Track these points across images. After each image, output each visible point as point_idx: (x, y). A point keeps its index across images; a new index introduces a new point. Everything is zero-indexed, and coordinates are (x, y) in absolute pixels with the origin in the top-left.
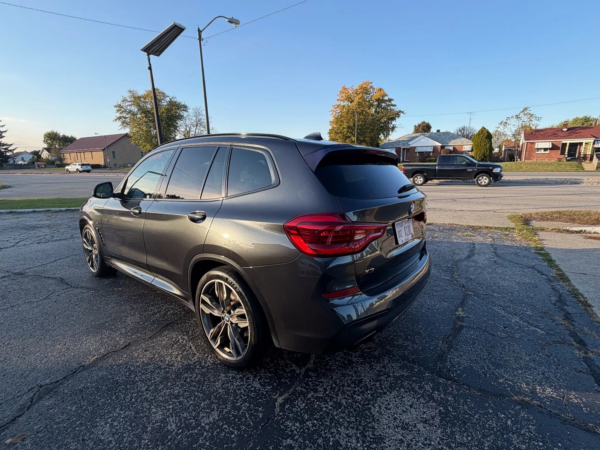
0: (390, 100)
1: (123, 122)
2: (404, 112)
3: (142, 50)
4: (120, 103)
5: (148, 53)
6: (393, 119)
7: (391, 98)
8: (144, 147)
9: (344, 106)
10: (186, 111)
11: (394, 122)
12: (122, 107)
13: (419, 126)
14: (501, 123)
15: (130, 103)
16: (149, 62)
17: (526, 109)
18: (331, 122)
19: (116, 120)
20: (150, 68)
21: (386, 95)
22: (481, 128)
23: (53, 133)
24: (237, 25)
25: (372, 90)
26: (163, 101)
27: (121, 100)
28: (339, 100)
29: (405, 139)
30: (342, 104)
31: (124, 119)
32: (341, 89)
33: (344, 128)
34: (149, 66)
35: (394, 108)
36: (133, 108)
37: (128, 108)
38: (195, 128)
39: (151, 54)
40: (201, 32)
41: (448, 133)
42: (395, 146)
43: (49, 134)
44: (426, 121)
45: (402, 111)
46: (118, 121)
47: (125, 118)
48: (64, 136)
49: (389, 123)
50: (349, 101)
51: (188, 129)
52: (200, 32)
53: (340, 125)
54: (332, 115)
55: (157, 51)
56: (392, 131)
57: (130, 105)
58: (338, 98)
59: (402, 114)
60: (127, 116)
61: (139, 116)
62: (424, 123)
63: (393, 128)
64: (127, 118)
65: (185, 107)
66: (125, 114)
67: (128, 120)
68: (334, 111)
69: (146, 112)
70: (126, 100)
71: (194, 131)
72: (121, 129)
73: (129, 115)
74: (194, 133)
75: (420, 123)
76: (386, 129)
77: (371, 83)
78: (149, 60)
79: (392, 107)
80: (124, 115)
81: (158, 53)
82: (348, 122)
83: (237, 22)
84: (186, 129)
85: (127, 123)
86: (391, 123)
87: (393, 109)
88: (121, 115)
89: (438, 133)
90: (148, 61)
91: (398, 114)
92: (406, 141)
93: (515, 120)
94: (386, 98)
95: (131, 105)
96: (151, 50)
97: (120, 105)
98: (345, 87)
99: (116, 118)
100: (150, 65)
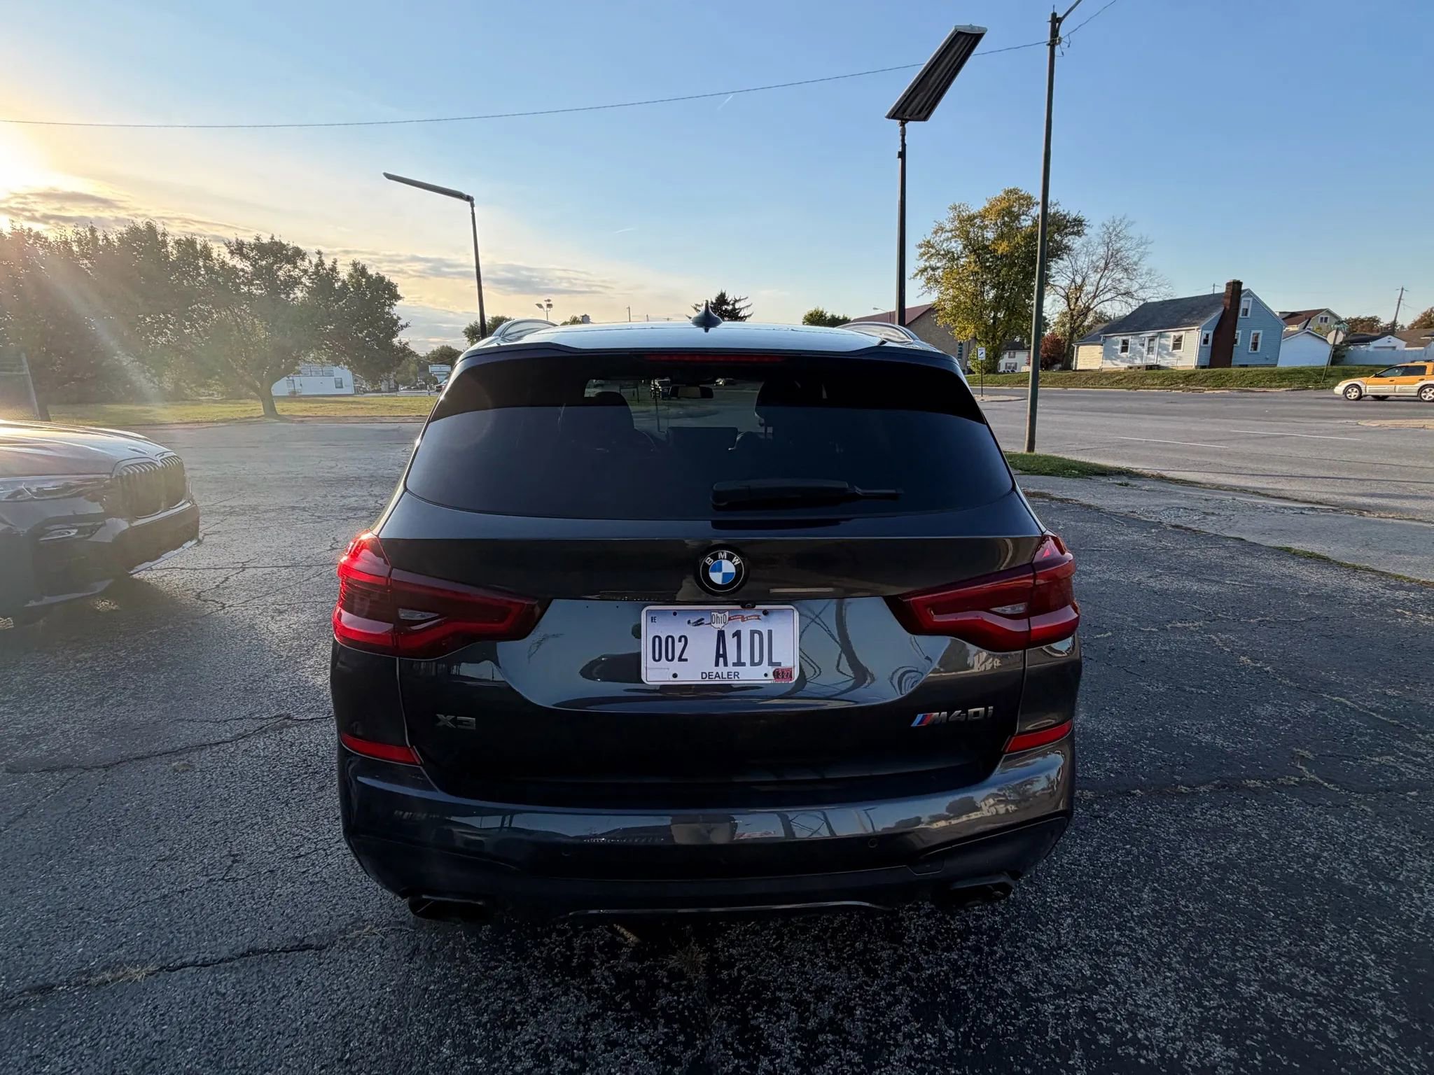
1: (928, 279)
3: (888, 117)
4: (928, 238)
5: (902, 119)
8: (960, 332)
10: (1078, 233)
12: (933, 247)
15: (950, 235)
16: (903, 140)
19: (917, 275)
20: (902, 155)
23: (817, 313)
26: (1023, 217)
27: (932, 230)
31: (931, 272)
34: (900, 149)
36: (955, 245)
37: (945, 245)
38: (1099, 276)
39: (907, 120)
40: (1060, 20)
43: (811, 315)
46: (919, 277)
47: (934, 269)
48: (833, 317)
51: (1079, 280)
52: (1056, 21)
55: (920, 111)
57: (948, 239)
60: (939, 265)
61: (962, 261)
64: (938, 268)
65: (1079, 222)
66: (936, 261)
67: (939, 273)
69: (978, 249)
70: (942, 229)
71: (1095, 283)
72: (923, 294)
73: (944, 261)
74: (1094, 288)
78: (903, 136)
80: (933, 262)
81: (923, 113)
84: (1073, 281)
85: (936, 281)
88: (927, 264)
90: (900, 138)
95: (951, 238)
96: (908, 111)
97: (929, 242)
99: (917, 272)
100: (904, 145)
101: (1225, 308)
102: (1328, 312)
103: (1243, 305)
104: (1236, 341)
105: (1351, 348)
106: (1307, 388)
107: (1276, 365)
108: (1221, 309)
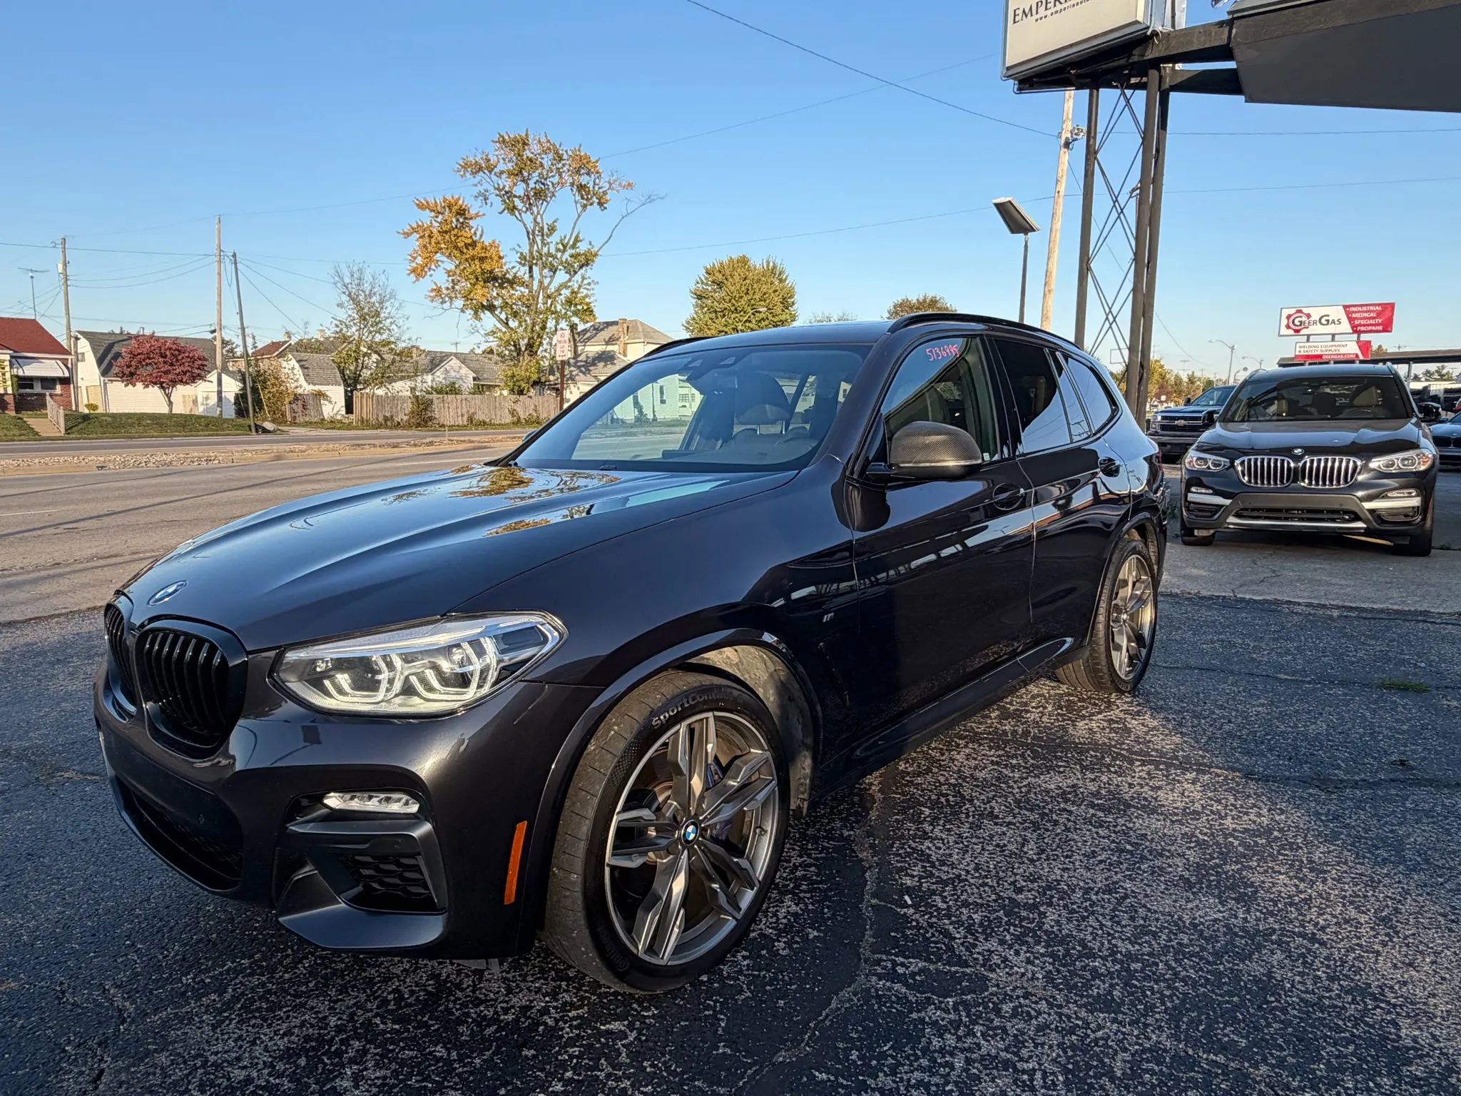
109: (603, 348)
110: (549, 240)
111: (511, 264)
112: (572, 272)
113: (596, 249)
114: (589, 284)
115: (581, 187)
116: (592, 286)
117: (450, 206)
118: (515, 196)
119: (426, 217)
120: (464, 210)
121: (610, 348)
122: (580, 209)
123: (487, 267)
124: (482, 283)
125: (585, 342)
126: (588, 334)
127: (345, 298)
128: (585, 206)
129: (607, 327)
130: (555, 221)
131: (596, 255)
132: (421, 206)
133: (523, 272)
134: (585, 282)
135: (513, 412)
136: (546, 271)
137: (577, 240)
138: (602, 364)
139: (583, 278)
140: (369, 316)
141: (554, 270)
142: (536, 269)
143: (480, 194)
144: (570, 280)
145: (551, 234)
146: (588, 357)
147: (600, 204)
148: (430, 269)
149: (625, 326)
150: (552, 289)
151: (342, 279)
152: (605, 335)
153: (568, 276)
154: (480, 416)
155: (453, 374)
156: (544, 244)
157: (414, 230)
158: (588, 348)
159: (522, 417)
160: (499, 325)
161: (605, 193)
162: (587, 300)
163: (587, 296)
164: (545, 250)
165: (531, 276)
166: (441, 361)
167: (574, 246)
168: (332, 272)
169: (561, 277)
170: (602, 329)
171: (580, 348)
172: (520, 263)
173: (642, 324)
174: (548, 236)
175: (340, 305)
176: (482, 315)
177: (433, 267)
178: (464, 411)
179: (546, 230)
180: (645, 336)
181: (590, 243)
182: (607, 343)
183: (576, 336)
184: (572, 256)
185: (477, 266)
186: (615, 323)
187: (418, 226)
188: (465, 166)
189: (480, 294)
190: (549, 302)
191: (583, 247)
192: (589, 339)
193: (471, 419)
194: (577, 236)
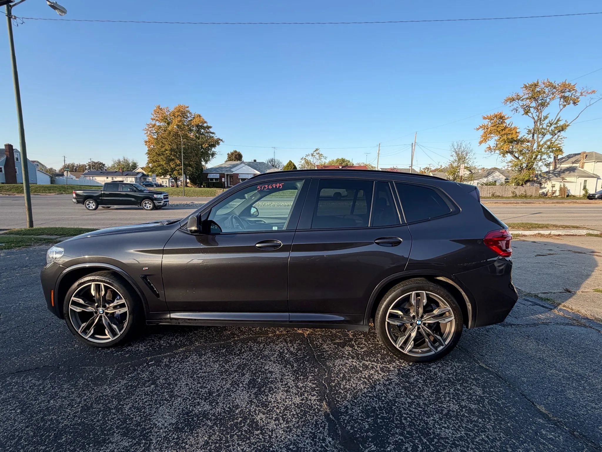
0: (209, 127)
2: (223, 140)
6: (214, 146)
7: (209, 125)
9: (160, 127)
11: (213, 149)
13: (232, 154)
14: (302, 159)
17: (317, 150)
18: (146, 142)
21: (205, 122)
22: (288, 161)
24: (63, 14)
25: (189, 115)
28: (154, 119)
29: (227, 166)
30: (158, 124)
32: (155, 108)
33: (166, 150)
35: (213, 135)
41: (262, 163)
42: (218, 172)
44: (238, 151)
45: (221, 139)
49: (209, 149)
50: (165, 122)
53: (162, 147)
54: (146, 135)
56: (212, 156)
58: (153, 117)
59: (221, 143)
62: (236, 152)
63: (213, 155)
68: (148, 130)
75: (232, 151)
76: (207, 155)
77: (188, 107)
79: (211, 135)
82: (169, 144)
83: (64, 10)
86: (211, 150)
87: (213, 137)
89: (255, 163)
91: (217, 142)
92: (228, 168)
93: (311, 157)
94: (205, 125)
98: (160, 107)
101: (7, 157)
102: (38, 162)
103: (16, 156)
104: (16, 172)
105: (57, 178)
106: (62, 194)
107: (36, 184)
108: (5, 157)
109: (571, 165)
110: (543, 123)
111: (523, 134)
112: (553, 134)
113: (568, 123)
114: (561, 139)
115: (564, 97)
116: (563, 139)
117: (496, 116)
118: (531, 107)
119: (486, 122)
120: (503, 117)
121: (574, 165)
122: (562, 107)
123: (510, 137)
124: (507, 143)
125: (561, 163)
126: (564, 160)
127: (454, 154)
128: (565, 106)
129: (575, 156)
130: (548, 114)
131: (568, 126)
132: (485, 118)
133: (530, 137)
134: (560, 138)
135: (513, 193)
136: (540, 135)
137: (558, 120)
138: (568, 172)
139: (559, 136)
140: (461, 158)
141: (544, 135)
142: (535, 135)
143: (514, 109)
144: (552, 138)
145: (545, 120)
146: (561, 169)
147: (574, 103)
148: (488, 140)
149: (585, 155)
150: (541, 143)
151: (454, 147)
152: (573, 159)
153: (552, 136)
154: (498, 194)
155: (496, 177)
156: (540, 124)
157: (481, 127)
158: (562, 166)
159: (518, 194)
160: (513, 159)
161: (578, 98)
162: (559, 145)
163: (559, 144)
164: (541, 127)
165: (533, 138)
166: (492, 173)
167: (556, 123)
168: (451, 145)
169: (548, 137)
170: (572, 157)
171: (558, 166)
172: (528, 134)
173: (596, 153)
174: (543, 121)
175: (452, 156)
176: (506, 155)
177: (490, 139)
178: (491, 192)
179: (542, 118)
180: (596, 159)
181: (566, 121)
182: (573, 163)
183: (557, 161)
184: (555, 128)
185: (505, 137)
186: (580, 154)
187: (483, 125)
188: (506, 101)
189: (506, 148)
190: (540, 148)
191: (561, 123)
192: (563, 162)
193: (493, 195)
194: (559, 119)
